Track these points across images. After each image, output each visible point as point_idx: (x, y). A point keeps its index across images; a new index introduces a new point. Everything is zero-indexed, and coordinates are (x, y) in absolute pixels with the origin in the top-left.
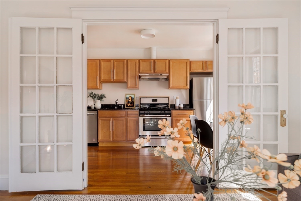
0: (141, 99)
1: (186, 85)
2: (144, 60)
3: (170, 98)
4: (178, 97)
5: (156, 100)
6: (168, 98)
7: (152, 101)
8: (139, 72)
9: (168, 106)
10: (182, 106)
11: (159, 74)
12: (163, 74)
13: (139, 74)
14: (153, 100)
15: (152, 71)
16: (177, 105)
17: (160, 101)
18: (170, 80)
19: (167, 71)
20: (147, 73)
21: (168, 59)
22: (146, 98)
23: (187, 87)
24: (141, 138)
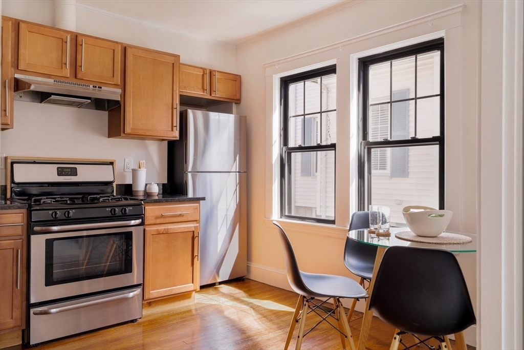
0: (15, 165)
1: (170, 130)
2: (36, 28)
3: (117, 165)
4: (144, 161)
5: (74, 172)
6: (112, 163)
7: (59, 175)
8: (16, 65)
9: (113, 191)
10: (155, 189)
11: (91, 86)
12: (103, 88)
13: (17, 76)
14: (61, 172)
15: (67, 72)
16: (140, 187)
17: (85, 175)
18: (127, 109)
19: (118, 79)
20: (49, 76)
21: (121, 44)
22: (35, 163)
23: (174, 135)
24: (35, 314)
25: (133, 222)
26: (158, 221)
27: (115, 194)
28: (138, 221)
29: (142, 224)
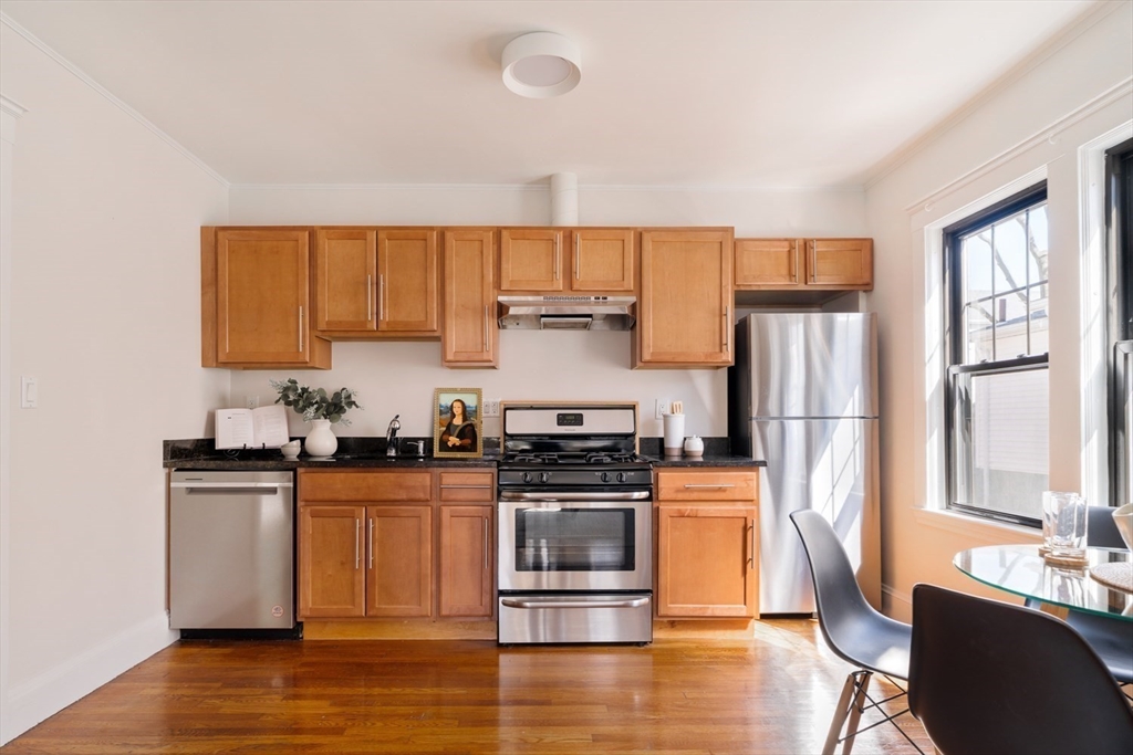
0: (508, 412)
1: (717, 350)
2: (521, 232)
3: (639, 410)
4: (680, 402)
5: (578, 420)
6: (633, 408)
7: (559, 424)
8: (498, 285)
9: (634, 447)
10: (697, 447)
11: (593, 298)
12: (610, 299)
13: (501, 298)
14: (562, 420)
15: (560, 284)
16: (675, 443)
17: (594, 423)
18: (645, 325)
19: (630, 283)
20: (537, 293)
21: (635, 229)
22: (532, 408)
23: (724, 358)
24: (504, 604)
25: (636, 495)
26: (680, 496)
27: (637, 452)
28: (645, 494)
29: (649, 499)
